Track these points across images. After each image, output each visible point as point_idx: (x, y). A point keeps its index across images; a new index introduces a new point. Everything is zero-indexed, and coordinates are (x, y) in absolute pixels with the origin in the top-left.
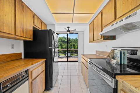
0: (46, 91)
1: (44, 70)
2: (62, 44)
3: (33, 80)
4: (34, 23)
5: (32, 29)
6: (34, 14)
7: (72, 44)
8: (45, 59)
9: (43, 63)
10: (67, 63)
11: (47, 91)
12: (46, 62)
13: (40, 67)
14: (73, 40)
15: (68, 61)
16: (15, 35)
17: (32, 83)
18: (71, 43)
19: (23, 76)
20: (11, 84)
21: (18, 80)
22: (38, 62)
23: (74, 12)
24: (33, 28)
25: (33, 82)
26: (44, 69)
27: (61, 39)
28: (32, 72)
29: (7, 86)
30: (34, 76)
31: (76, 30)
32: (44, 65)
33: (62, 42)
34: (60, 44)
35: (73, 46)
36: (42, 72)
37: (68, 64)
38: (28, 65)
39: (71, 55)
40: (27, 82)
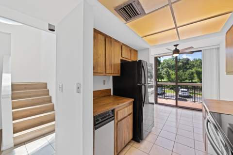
0: (134, 142)
1: (131, 113)
2: (169, 73)
3: (119, 121)
4: (122, 55)
5: (120, 62)
6: (121, 44)
7: (193, 70)
8: (133, 100)
9: (130, 104)
10: (174, 110)
11: (136, 143)
12: (134, 104)
13: (126, 109)
14: (197, 61)
15: (177, 106)
16: (105, 73)
17: (117, 124)
18: (190, 68)
19: (110, 115)
20: (101, 119)
21: (106, 116)
22: (124, 102)
23: (178, 25)
24: (121, 60)
25: (119, 123)
26: (131, 111)
27: (168, 63)
28: (117, 112)
29: (99, 120)
30: (120, 118)
31: (192, 47)
32: (131, 106)
33: (170, 68)
34: (166, 72)
35: (195, 75)
36: (129, 115)
37: (177, 113)
38: (114, 104)
39: (190, 93)
40: (113, 121)
